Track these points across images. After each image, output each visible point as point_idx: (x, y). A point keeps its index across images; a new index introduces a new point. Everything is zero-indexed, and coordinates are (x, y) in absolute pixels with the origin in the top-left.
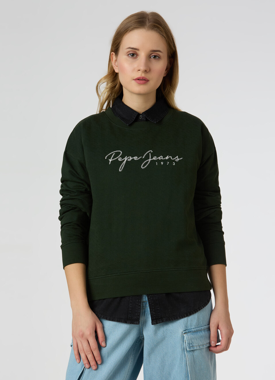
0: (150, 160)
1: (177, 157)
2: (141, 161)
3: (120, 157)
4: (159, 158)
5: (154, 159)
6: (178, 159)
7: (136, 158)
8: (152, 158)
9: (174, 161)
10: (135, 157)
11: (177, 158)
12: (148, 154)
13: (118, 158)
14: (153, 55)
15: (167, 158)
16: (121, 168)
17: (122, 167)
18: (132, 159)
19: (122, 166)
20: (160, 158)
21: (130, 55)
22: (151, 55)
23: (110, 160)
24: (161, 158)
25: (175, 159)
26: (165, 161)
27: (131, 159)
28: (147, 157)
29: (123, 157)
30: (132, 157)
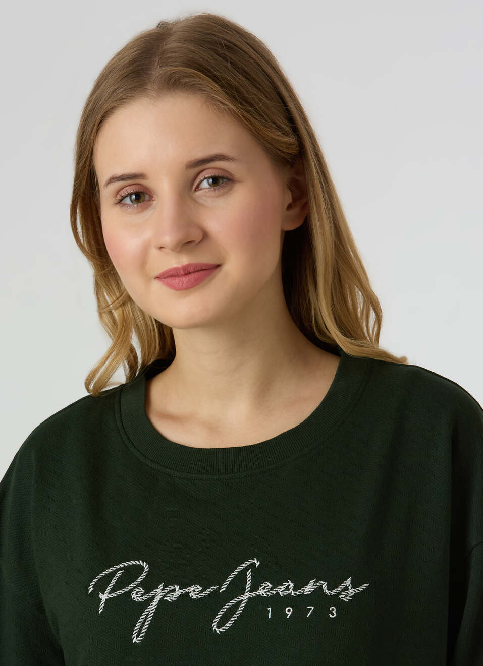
0: (246, 596)
1: (349, 581)
2: (216, 601)
3: (138, 586)
4: (281, 590)
5: (261, 592)
6: (351, 592)
7: (194, 591)
8: (254, 588)
9: (335, 600)
10: (192, 589)
11: (346, 589)
12: (243, 573)
13: (131, 591)
14: (207, 174)
15: (309, 589)
16: (141, 629)
17: (142, 626)
18: (182, 595)
19: (144, 622)
20: (283, 588)
21: (127, 201)
22: (201, 177)
23: (104, 597)
24: (286, 589)
25: (340, 594)
26: (299, 602)
27: (178, 592)
28: (238, 587)
29: (148, 586)
30: (181, 589)
